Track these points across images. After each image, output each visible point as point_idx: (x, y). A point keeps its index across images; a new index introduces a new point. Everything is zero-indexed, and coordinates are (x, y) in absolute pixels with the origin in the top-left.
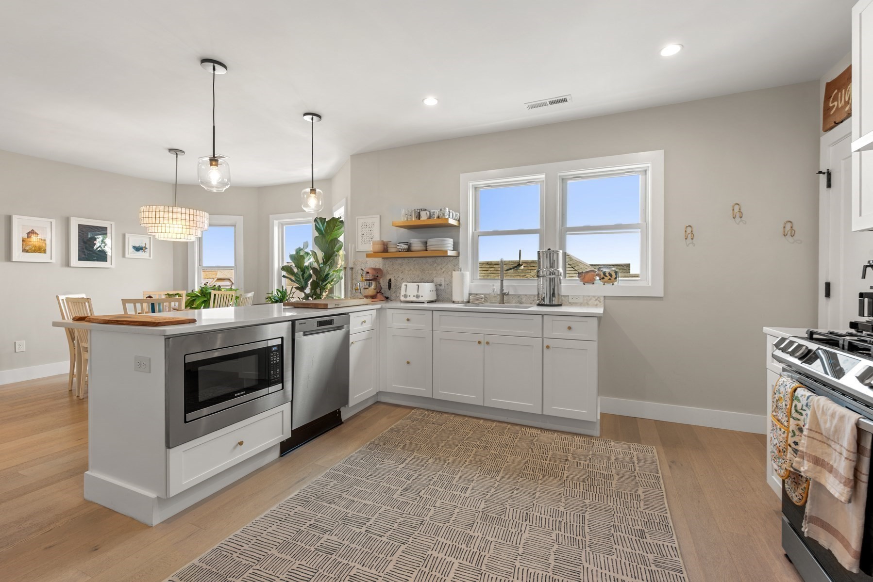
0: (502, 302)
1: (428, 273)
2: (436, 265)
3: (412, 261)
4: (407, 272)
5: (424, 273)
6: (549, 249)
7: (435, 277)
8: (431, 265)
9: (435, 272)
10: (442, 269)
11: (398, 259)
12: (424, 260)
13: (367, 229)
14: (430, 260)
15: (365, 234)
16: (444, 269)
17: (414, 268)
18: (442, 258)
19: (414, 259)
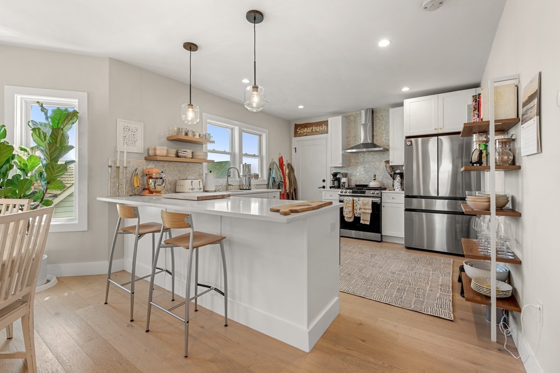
0: (227, 190)
1: (183, 173)
2: (188, 168)
3: (172, 164)
4: (168, 172)
5: (181, 173)
6: (246, 163)
7: (188, 176)
8: (185, 168)
9: (188, 173)
10: (192, 171)
11: (160, 162)
12: (181, 164)
13: (130, 132)
14: (185, 164)
15: (127, 137)
16: (193, 171)
17: (173, 169)
18: (192, 163)
19: (173, 163)
